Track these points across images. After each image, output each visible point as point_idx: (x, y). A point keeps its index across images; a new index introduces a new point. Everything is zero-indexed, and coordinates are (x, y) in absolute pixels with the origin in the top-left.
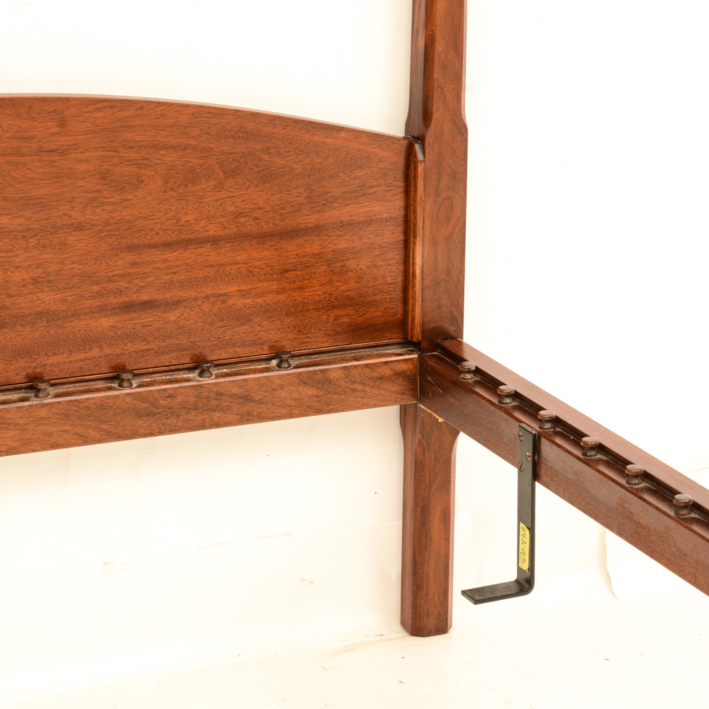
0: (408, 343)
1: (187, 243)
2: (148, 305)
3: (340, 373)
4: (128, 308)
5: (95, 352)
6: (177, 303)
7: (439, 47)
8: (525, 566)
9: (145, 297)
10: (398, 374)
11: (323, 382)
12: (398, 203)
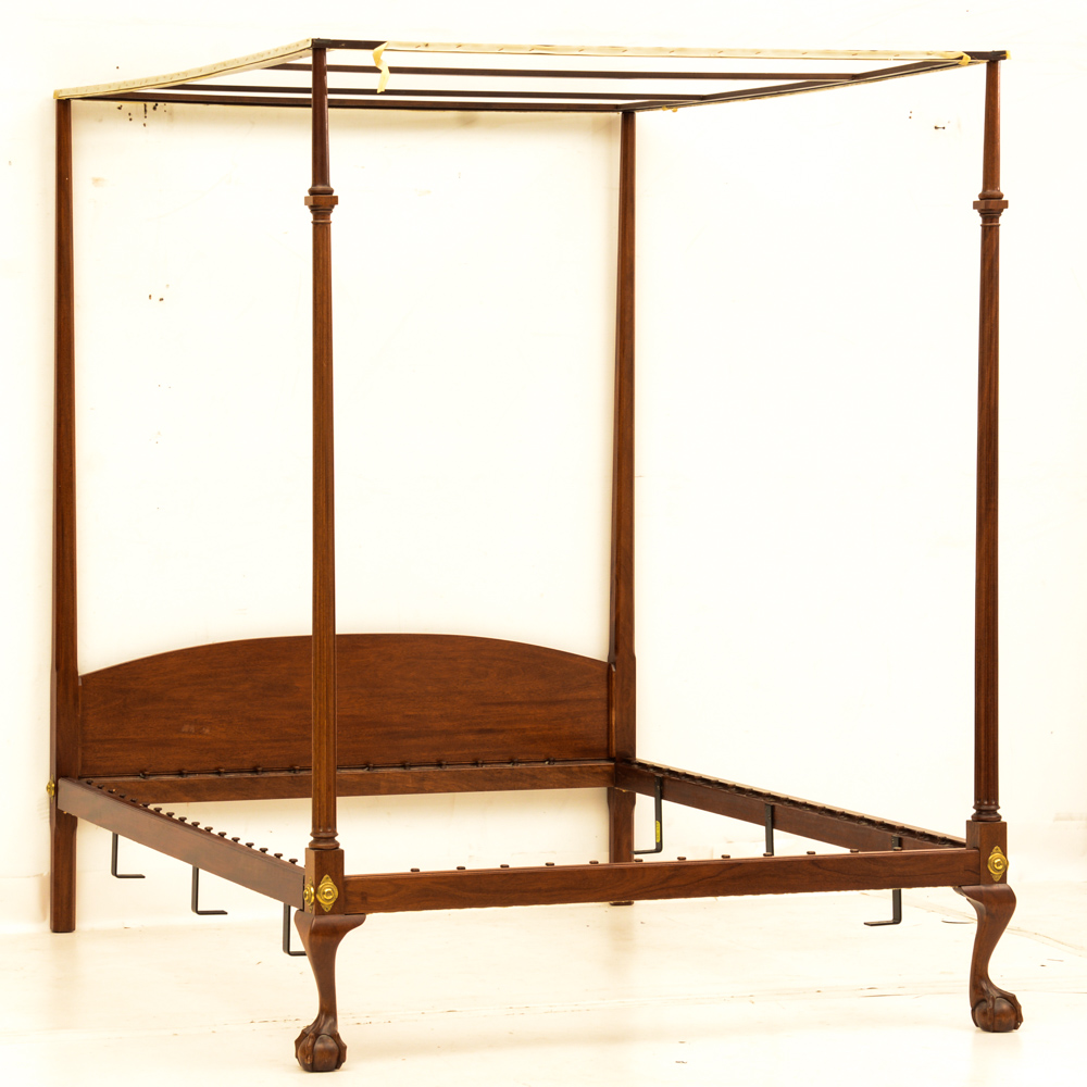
0: (610, 759)
1: (507, 704)
2: (490, 731)
3: (577, 769)
4: (481, 731)
5: (466, 751)
6: (502, 731)
7: (622, 620)
8: (658, 841)
9: (488, 727)
10: (605, 772)
11: (569, 772)
12: (604, 692)
